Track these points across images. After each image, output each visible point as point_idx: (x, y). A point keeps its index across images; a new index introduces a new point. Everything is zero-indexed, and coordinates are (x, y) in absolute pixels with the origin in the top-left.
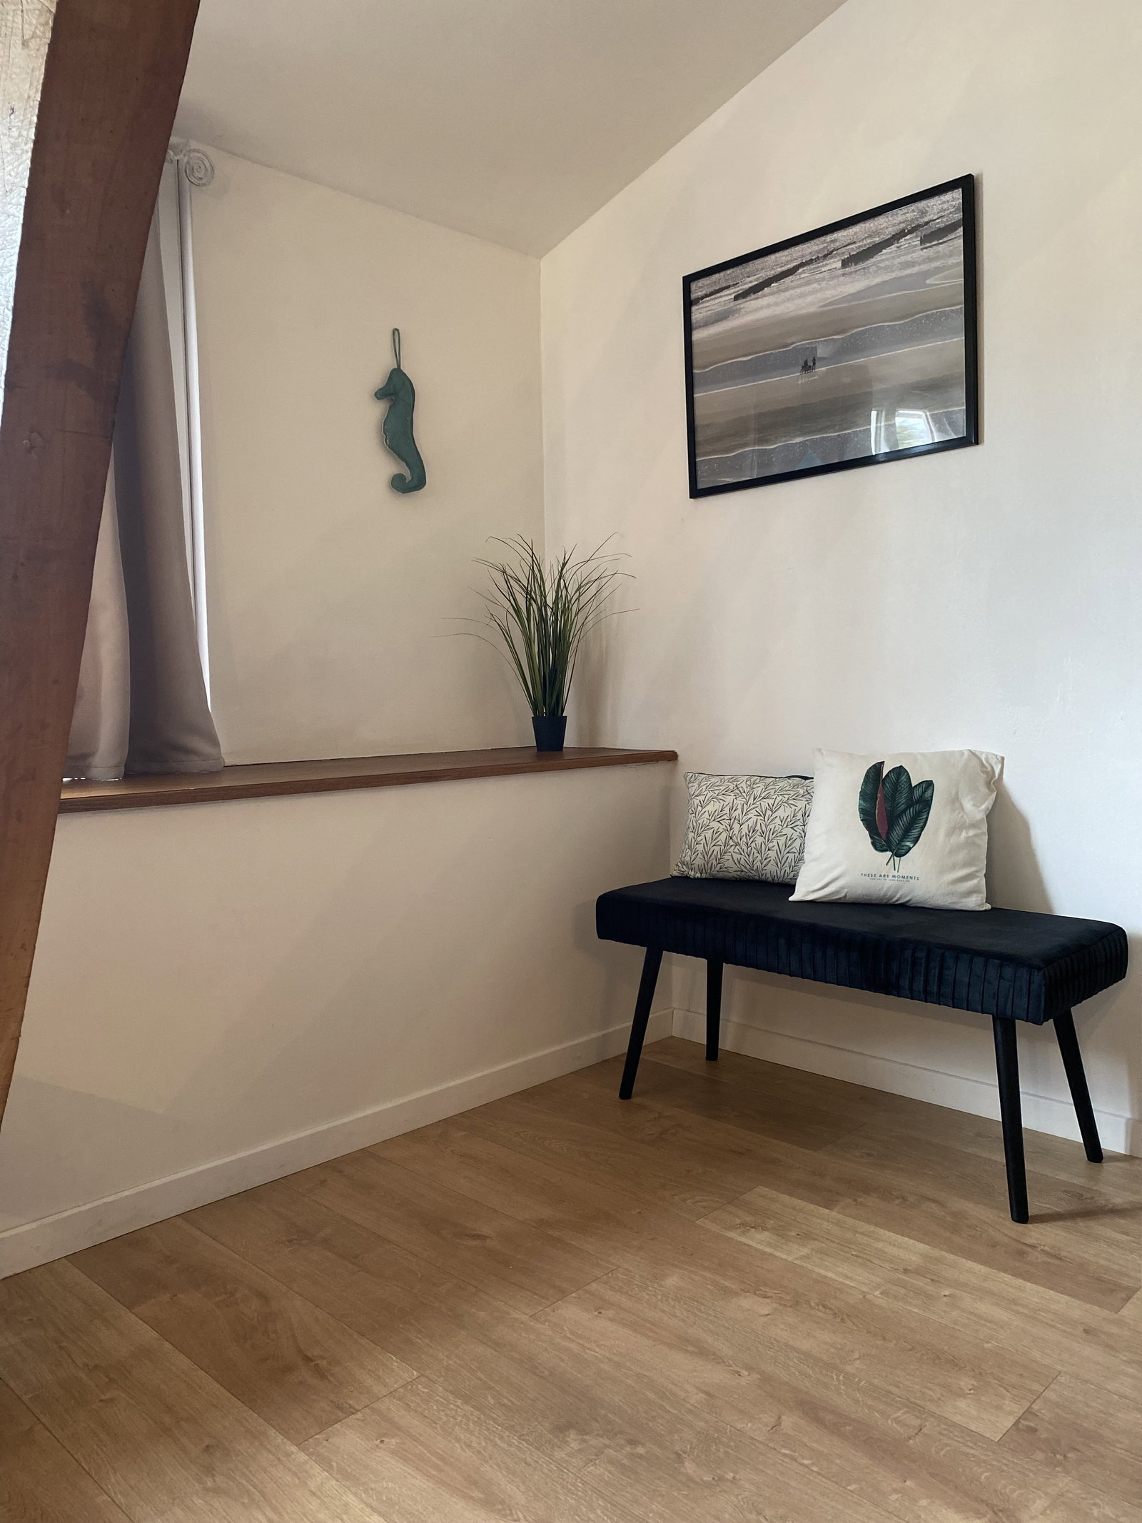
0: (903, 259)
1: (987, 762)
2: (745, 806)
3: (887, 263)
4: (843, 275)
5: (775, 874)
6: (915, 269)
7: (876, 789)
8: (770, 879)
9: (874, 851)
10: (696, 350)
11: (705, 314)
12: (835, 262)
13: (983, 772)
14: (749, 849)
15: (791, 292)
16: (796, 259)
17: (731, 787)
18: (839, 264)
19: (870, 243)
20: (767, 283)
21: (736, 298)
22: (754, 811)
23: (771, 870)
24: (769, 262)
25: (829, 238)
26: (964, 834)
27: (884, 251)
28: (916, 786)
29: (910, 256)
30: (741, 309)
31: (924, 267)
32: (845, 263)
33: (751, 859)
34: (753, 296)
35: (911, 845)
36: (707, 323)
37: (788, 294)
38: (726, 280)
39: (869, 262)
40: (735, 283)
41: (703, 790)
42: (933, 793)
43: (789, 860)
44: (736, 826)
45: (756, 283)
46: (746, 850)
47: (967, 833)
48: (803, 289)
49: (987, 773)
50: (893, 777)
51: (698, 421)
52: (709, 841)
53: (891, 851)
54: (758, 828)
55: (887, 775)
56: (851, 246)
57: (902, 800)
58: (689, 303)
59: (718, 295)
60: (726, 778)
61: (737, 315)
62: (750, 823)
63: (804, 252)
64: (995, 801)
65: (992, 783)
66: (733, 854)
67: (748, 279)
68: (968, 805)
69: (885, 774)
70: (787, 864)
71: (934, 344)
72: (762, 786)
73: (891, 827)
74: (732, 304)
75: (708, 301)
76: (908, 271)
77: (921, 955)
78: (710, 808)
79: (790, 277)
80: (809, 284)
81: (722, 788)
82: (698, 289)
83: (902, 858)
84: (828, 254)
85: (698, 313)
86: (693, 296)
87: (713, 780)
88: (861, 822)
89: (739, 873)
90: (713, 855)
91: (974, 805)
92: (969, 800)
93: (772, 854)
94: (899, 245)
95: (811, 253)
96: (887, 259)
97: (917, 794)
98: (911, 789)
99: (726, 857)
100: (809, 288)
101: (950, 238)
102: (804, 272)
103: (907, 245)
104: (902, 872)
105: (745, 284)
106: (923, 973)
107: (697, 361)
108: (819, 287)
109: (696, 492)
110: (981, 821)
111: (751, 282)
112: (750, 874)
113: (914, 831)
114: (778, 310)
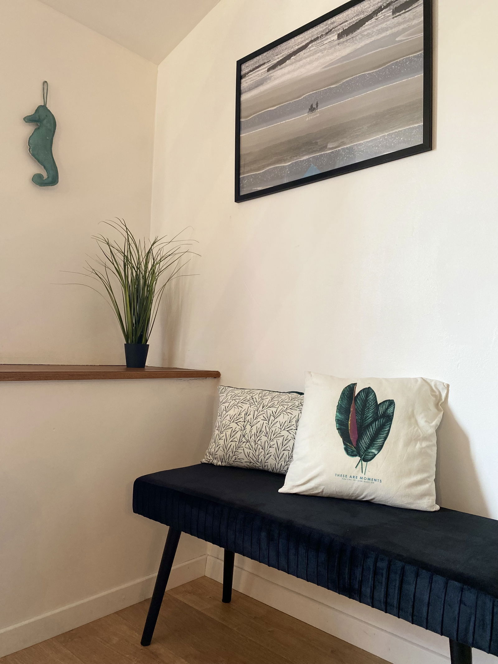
0: (379, 27)
1: (436, 388)
2: (256, 412)
3: (369, 31)
4: (339, 44)
5: (274, 466)
6: (389, 32)
7: (350, 404)
8: (270, 470)
9: (347, 455)
10: (243, 106)
11: (249, 83)
12: (333, 36)
13: (433, 395)
14: (256, 445)
15: (304, 61)
16: (307, 39)
17: (248, 398)
18: (336, 37)
19: (357, 19)
20: (289, 57)
21: (269, 70)
22: (261, 417)
23: (271, 463)
24: (291, 44)
25: (329, 21)
26: (418, 445)
27: (367, 23)
28: (380, 404)
29: (385, 23)
30: (271, 76)
31: (395, 30)
32: (340, 36)
33: (257, 454)
34: (279, 67)
35: (376, 452)
36: (250, 89)
37: (301, 63)
38: (263, 60)
39: (356, 32)
40: (269, 60)
41: (229, 399)
42: (394, 410)
43: (284, 456)
44: (248, 427)
45: (281, 58)
46: (254, 446)
47: (421, 445)
48: (311, 58)
49: (435, 396)
50: (363, 395)
51: (242, 152)
52: (228, 438)
53: (359, 456)
54: (264, 429)
55: (359, 394)
56: (344, 24)
57: (370, 414)
58: (239, 77)
59: (258, 70)
60: (246, 391)
61: (269, 81)
62: (259, 425)
63: (313, 34)
64: (442, 419)
65: (440, 403)
66: (245, 449)
67: (276, 57)
68: (422, 421)
69: (357, 392)
70: (283, 459)
71: (401, 81)
72: (270, 398)
73: (360, 437)
74: (266, 74)
75: (251, 74)
76: (384, 35)
77: (382, 565)
78: (231, 412)
79: (304, 51)
80: (316, 54)
81: (242, 398)
82: (245, 68)
83: (368, 463)
84: (329, 32)
85: (245, 83)
86: (243, 73)
87: (237, 392)
88: (337, 430)
89: (248, 464)
90: (231, 449)
91: (426, 421)
92: (422, 418)
93: (272, 450)
94: (377, 17)
95: (317, 33)
96: (369, 29)
97: (381, 410)
98: (377, 406)
99: (240, 451)
100: (316, 56)
101: (414, 7)
102: (312, 46)
103: (383, 17)
104: (369, 475)
105: (274, 60)
106: (384, 583)
107: (243, 114)
108: (322, 55)
109: (239, 198)
110: (431, 435)
111: (278, 58)
112: (256, 465)
113: (379, 440)
114: (296, 74)
